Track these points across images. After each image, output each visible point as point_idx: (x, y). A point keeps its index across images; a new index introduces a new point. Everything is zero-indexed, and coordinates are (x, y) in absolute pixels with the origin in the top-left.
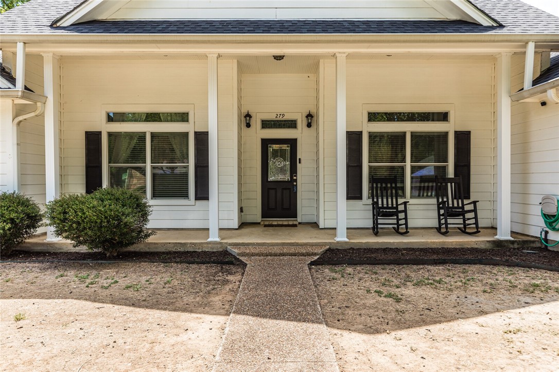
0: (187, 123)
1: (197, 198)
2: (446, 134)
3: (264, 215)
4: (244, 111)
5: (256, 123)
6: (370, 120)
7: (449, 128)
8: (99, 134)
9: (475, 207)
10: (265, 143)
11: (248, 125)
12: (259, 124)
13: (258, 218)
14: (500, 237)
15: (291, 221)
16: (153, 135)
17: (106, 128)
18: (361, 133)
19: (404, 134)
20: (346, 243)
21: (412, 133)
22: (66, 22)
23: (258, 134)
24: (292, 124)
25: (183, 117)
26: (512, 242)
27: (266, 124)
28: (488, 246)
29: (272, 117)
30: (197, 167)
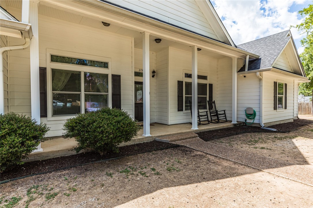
0: (107, 69)
2: (206, 85)
6: (185, 77)
9: (225, 112)
10: (135, 84)
16: (86, 74)
17: (51, 66)
18: (183, 82)
20: (198, 130)
26: (237, 124)
29: (138, 71)
30: (113, 95)
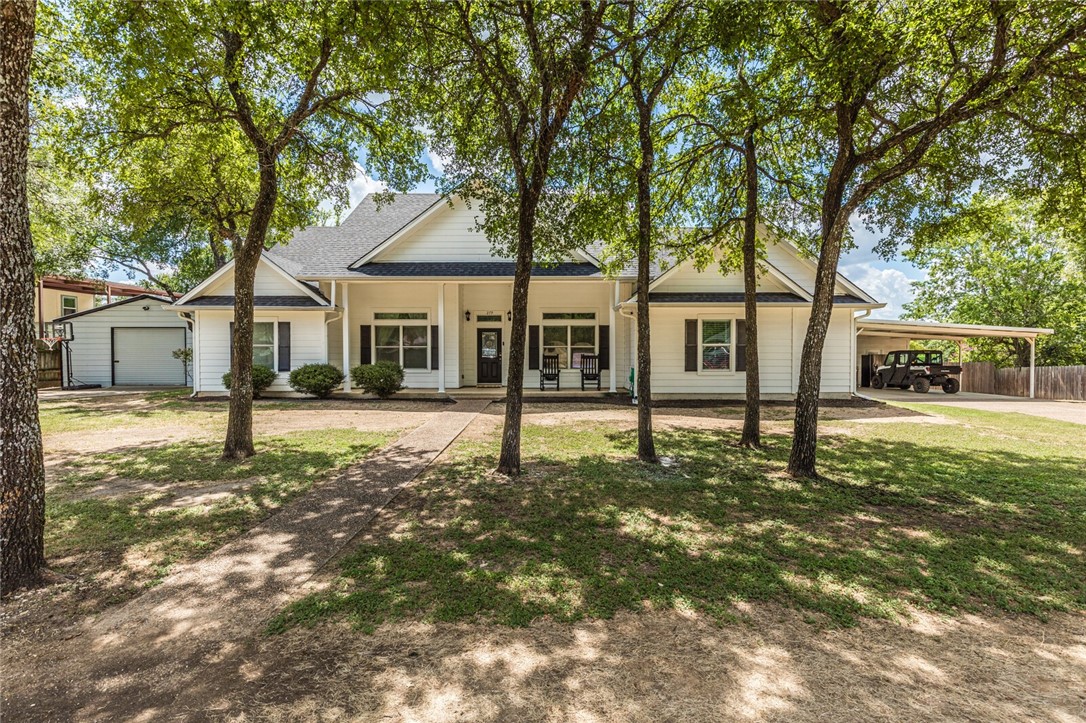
0: (426, 320)
1: (433, 368)
2: (593, 327)
3: (479, 381)
4: (465, 309)
5: (474, 318)
6: (544, 318)
7: (595, 323)
8: (369, 327)
10: (480, 331)
11: (468, 319)
12: (476, 318)
13: (475, 383)
14: (611, 391)
15: (497, 385)
16: (404, 328)
17: (374, 323)
18: (538, 327)
19: (566, 327)
21: (572, 327)
22: (356, 266)
23: (474, 325)
24: (498, 318)
25: (424, 316)
26: (616, 393)
27: (480, 319)
28: (602, 396)
29: (484, 314)
30: (433, 348)
